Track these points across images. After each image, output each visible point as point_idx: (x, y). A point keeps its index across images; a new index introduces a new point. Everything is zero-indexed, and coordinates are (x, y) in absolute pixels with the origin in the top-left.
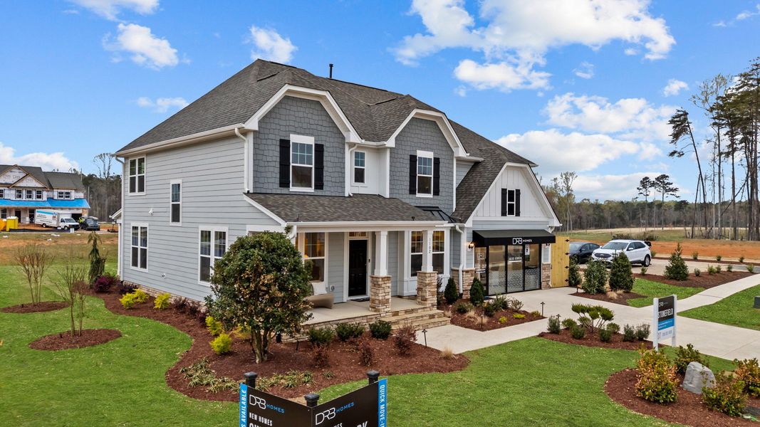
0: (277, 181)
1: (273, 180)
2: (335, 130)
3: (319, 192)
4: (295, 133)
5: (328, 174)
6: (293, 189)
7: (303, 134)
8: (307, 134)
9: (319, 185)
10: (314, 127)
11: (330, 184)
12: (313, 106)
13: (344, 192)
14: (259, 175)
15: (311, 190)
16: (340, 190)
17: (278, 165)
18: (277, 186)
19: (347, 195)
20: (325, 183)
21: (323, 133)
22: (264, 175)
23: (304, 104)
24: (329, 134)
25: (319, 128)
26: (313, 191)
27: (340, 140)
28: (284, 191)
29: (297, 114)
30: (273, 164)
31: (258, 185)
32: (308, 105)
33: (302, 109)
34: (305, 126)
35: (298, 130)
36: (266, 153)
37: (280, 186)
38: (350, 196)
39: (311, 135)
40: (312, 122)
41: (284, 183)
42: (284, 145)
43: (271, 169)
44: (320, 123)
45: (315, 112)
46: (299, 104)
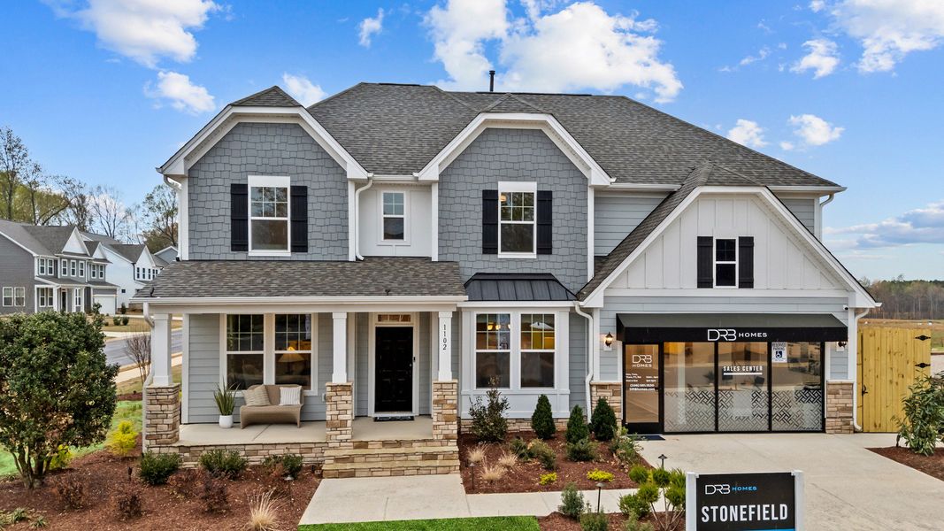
0: (229, 242)
1: (220, 242)
2: (328, 164)
3: (301, 256)
4: (256, 173)
5: (315, 228)
6: (253, 253)
7: (271, 174)
8: (278, 174)
9: (300, 245)
10: (291, 161)
11: (320, 243)
12: (287, 132)
13: (347, 255)
14: (197, 235)
15: (286, 253)
16: (339, 251)
17: (228, 220)
18: (227, 249)
19: (352, 258)
20: (311, 243)
21: (305, 170)
22: (205, 235)
23: (271, 132)
24: (318, 170)
25: (299, 162)
26: (289, 255)
27: (338, 178)
28: (240, 256)
29: (259, 146)
30: (221, 219)
31: (197, 249)
32: (279, 131)
33: (269, 139)
34: (273, 162)
35: (261, 169)
36: (208, 205)
37: (232, 250)
38: (357, 259)
39: (286, 174)
40: (285, 155)
41: (239, 243)
42: (239, 192)
43: (218, 227)
44: (301, 155)
45: (292, 141)
46: (263, 132)
